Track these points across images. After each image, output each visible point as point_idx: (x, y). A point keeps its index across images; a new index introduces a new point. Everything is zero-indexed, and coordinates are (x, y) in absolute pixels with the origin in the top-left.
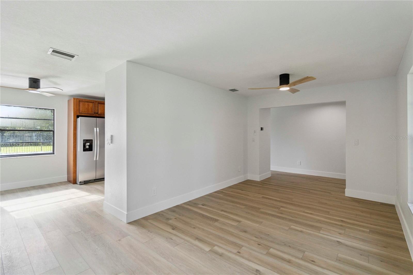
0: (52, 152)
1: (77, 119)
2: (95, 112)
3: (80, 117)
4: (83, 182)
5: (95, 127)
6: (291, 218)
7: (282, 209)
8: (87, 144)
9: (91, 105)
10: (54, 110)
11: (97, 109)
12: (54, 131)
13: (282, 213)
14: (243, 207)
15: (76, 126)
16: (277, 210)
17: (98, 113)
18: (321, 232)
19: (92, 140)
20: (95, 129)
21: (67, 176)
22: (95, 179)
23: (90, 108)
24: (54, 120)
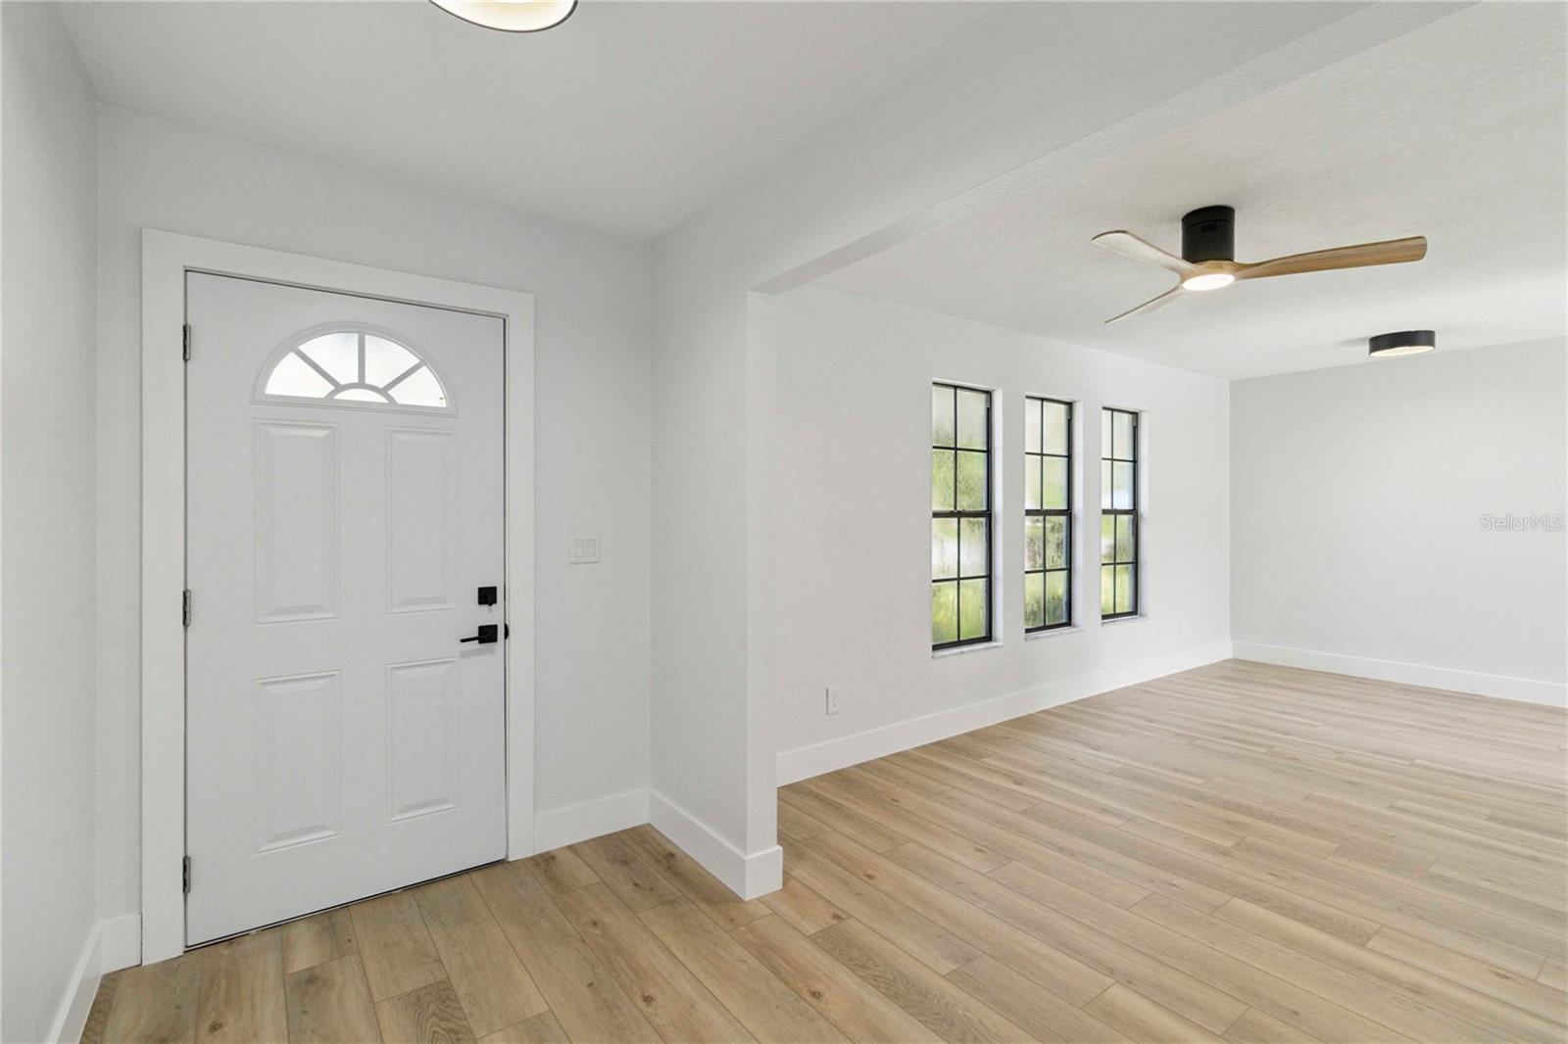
6: (1194, 804)
7: (1228, 843)
13: (1228, 822)
14: (1435, 869)
16: (1250, 839)
18: (1118, 766)
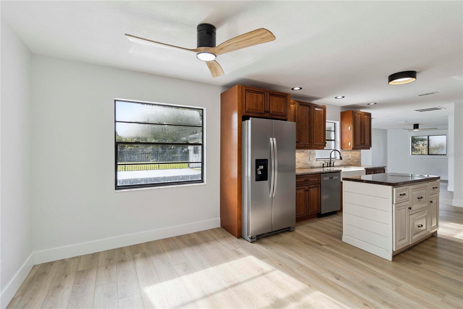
0: (200, 179)
1: (243, 122)
2: (266, 110)
3: (250, 118)
4: (256, 237)
5: (271, 137)
8: (260, 166)
9: (260, 97)
10: (202, 110)
11: (268, 104)
12: (202, 145)
15: (242, 135)
17: (269, 112)
19: (267, 160)
20: (271, 139)
21: (220, 218)
22: (272, 231)
23: (259, 103)
24: (202, 127)
